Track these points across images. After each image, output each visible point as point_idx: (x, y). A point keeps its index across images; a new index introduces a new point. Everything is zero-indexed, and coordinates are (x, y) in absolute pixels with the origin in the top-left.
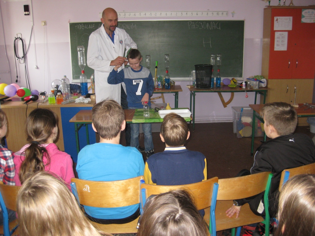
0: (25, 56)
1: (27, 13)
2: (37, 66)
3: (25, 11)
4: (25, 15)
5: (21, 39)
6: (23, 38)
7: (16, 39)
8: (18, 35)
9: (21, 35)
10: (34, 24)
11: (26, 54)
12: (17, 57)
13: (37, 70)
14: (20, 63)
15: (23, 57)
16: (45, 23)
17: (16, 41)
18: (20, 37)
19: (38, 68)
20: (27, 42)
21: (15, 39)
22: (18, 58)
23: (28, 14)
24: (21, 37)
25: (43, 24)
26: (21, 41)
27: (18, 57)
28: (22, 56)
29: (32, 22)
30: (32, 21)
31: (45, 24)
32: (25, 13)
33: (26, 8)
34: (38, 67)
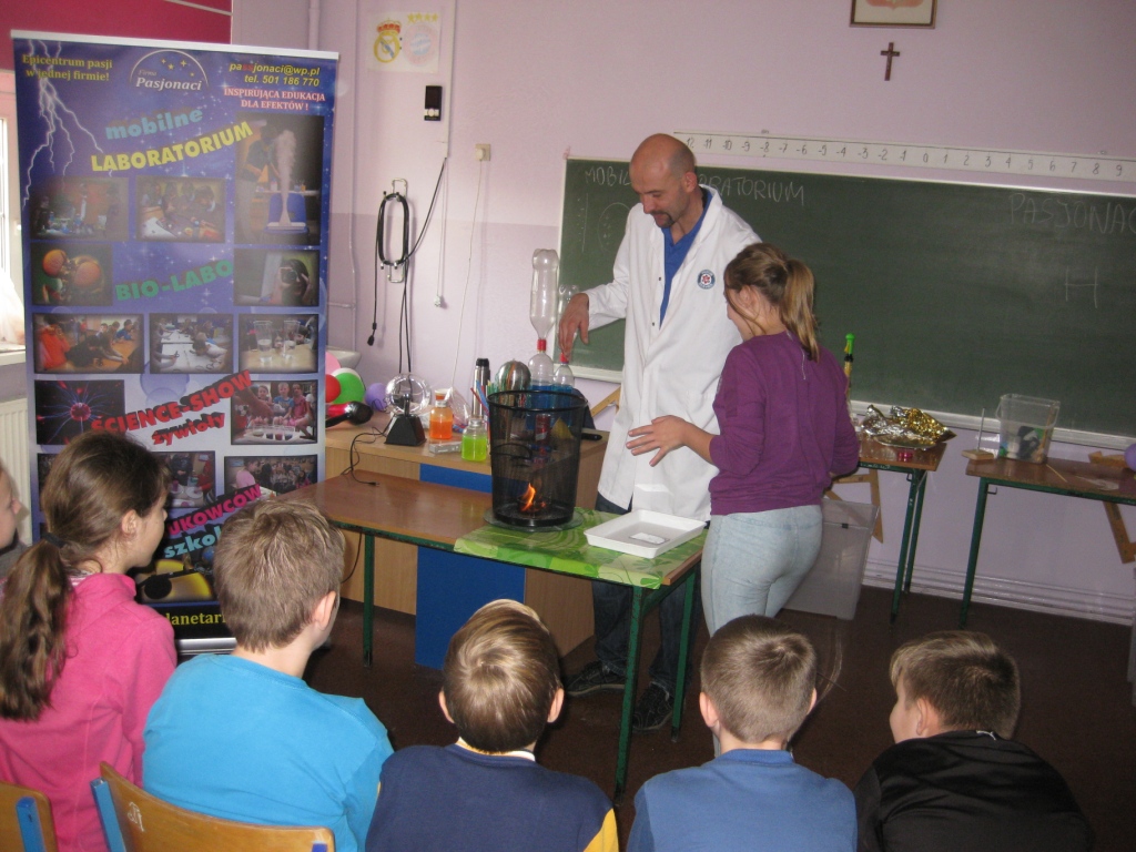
0: (406, 260)
1: (433, 112)
2: (442, 299)
3: (428, 106)
4: (427, 118)
5: (403, 200)
6: (410, 197)
7: (389, 197)
8: (396, 183)
9: (406, 185)
10: (449, 154)
11: (413, 251)
12: (382, 257)
13: (439, 309)
14: (390, 279)
15: (399, 262)
16: (484, 150)
17: (388, 203)
18: (398, 194)
19: (443, 304)
20: (420, 212)
21: (382, 198)
22: (387, 263)
23: (438, 118)
24: (402, 193)
25: (480, 154)
26: (401, 205)
27: (386, 259)
28: (400, 258)
29: (445, 146)
30: (447, 140)
31: (484, 156)
32: (426, 112)
33: (434, 97)
34: (447, 300)
